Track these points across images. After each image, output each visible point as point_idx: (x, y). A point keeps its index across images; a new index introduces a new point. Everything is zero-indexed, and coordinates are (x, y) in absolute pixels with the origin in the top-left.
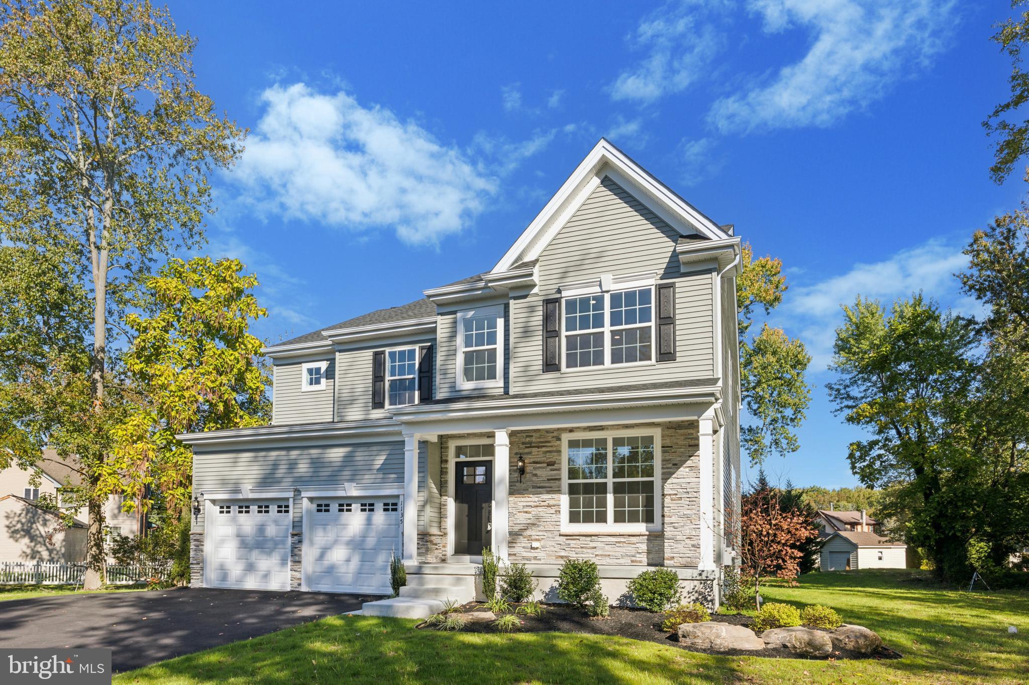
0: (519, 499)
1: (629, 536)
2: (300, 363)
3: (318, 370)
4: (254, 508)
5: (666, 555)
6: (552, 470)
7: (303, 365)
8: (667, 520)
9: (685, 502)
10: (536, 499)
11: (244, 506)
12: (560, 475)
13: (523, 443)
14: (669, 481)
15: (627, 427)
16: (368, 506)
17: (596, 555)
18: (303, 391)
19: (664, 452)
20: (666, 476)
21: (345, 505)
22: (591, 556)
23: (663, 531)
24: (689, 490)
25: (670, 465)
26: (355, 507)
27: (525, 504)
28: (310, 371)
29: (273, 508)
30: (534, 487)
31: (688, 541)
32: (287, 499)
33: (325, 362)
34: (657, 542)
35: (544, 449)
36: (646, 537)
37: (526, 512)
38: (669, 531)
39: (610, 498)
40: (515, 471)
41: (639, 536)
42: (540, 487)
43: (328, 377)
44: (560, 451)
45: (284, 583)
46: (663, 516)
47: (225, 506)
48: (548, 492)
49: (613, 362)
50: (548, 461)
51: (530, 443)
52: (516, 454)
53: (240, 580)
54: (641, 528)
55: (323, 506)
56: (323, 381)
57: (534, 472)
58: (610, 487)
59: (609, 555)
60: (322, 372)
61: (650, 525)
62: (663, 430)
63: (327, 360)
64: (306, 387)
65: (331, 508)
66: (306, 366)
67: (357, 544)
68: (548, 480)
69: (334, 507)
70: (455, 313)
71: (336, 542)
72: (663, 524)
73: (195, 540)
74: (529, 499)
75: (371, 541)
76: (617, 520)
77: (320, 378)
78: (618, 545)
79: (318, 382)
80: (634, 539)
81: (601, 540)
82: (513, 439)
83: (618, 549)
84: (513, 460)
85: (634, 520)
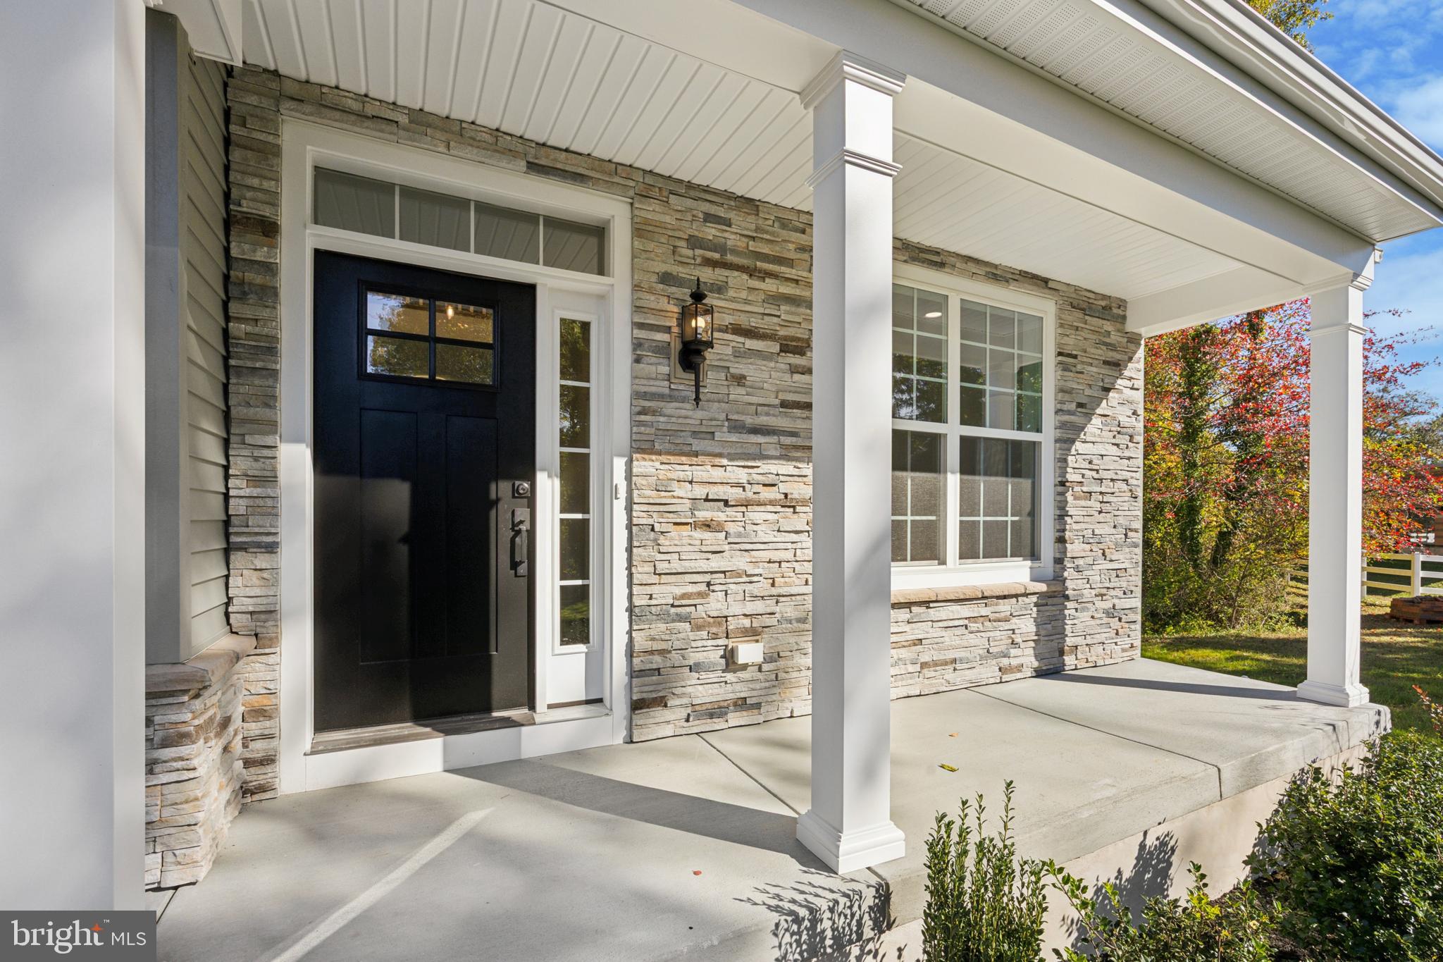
0: (688, 472)
1: (998, 597)
5: (1066, 644)
6: (794, 371)
8: (1070, 551)
10: (742, 475)
12: (809, 391)
13: (694, 242)
14: (1073, 449)
17: (924, 665)
19: (1063, 368)
20: (1068, 434)
22: (911, 668)
23: (1062, 580)
24: (1103, 474)
25: (1073, 406)
27: (700, 491)
30: (737, 427)
31: (1099, 604)
34: (1053, 613)
35: (770, 285)
36: (1034, 599)
37: (707, 526)
38: (1073, 583)
39: (952, 480)
40: (662, 350)
41: (1016, 596)
42: (755, 431)
46: (1061, 540)
50: (782, 332)
51: (722, 249)
52: (667, 279)
54: (1019, 572)
57: (738, 368)
58: (953, 452)
59: (954, 661)
61: (1036, 564)
62: (1060, 306)
68: (784, 404)
72: (1059, 561)
74: (717, 474)
76: (968, 552)
78: (973, 626)
80: (1005, 607)
81: (933, 613)
82: (652, 211)
83: (972, 639)
84: (650, 301)
85: (995, 552)
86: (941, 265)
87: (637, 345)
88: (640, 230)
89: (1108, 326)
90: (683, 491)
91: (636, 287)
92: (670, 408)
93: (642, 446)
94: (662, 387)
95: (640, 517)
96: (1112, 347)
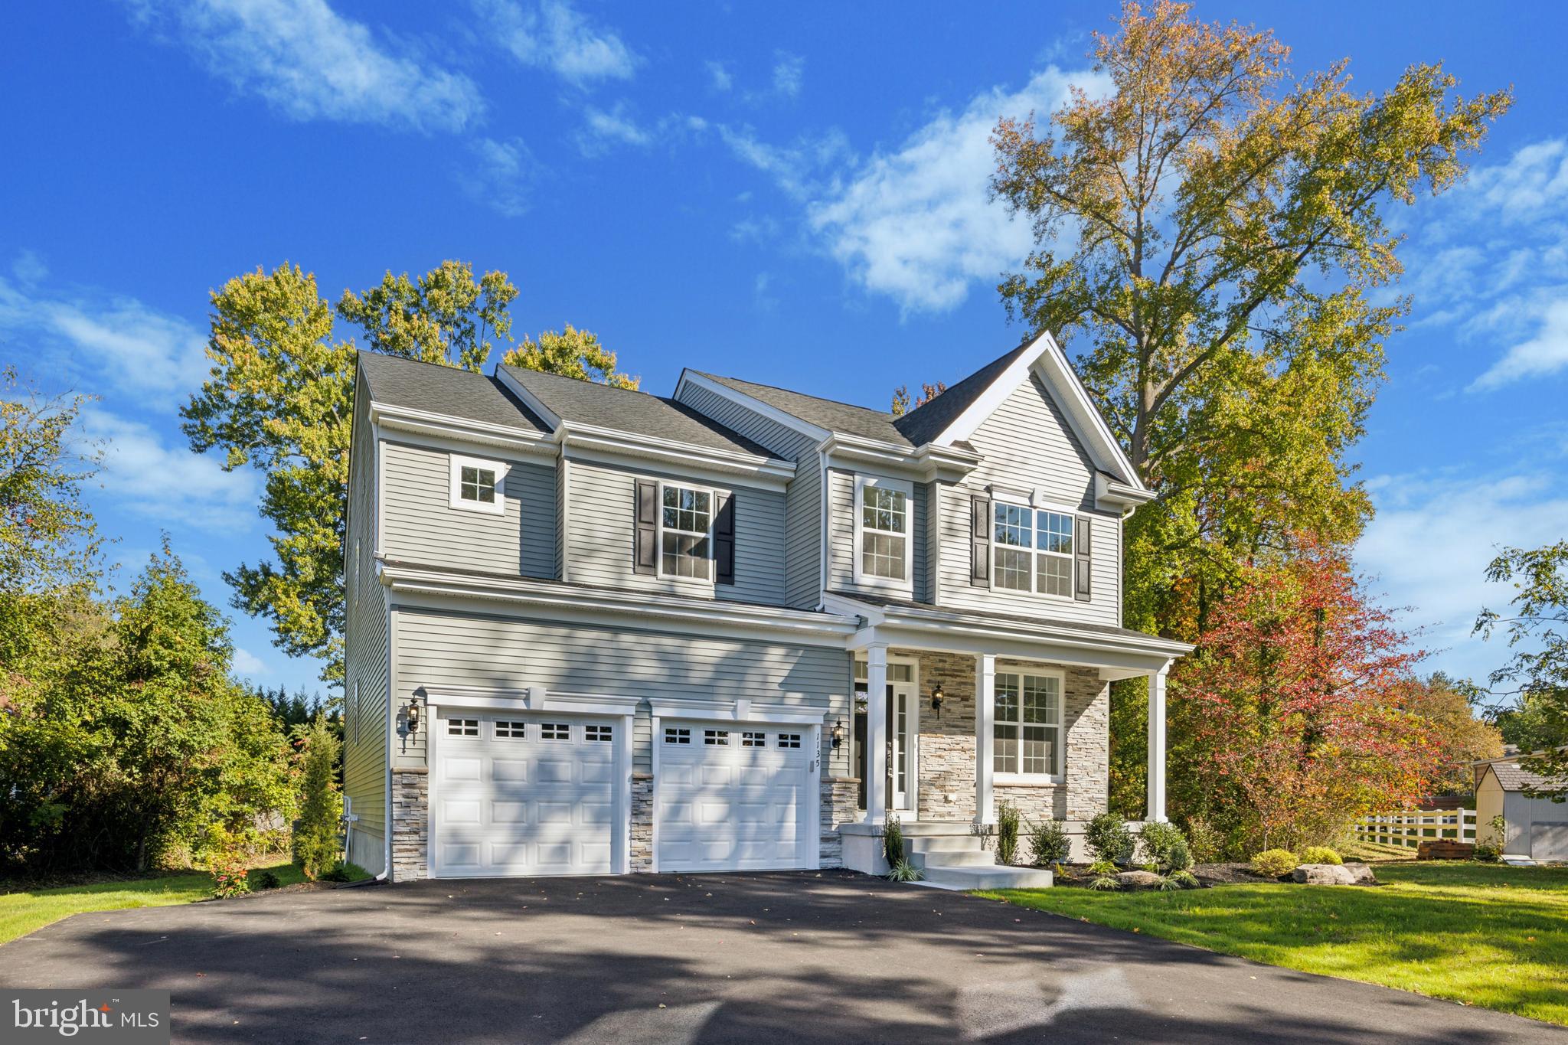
0: (934, 740)
1: (1037, 787)
2: (447, 452)
3: (487, 476)
4: (533, 729)
5: (1069, 809)
6: (965, 706)
7: (453, 457)
8: (1069, 771)
9: (1083, 753)
10: (949, 741)
11: (511, 725)
13: (937, 669)
14: (1071, 730)
15: (1038, 665)
16: (756, 738)
18: (452, 505)
19: (1068, 698)
20: (1069, 724)
21: (715, 735)
23: (1065, 783)
24: (1086, 740)
25: (1071, 713)
26: (735, 738)
27: (938, 746)
28: (468, 474)
29: (578, 734)
30: (948, 726)
31: (1085, 794)
32: (619, 718)
33: (503, 465)
34: (1061, 795)
35: (958, 679)
36: (1053, 789)
37: (940, 757)
38: (1071, 784)
39: (1021, 742)
40: (928, 703)
41: (1045, 787)
42: (953, 726)
43: (510, 493)
44: (974, 685)
45: (600, 862)
46: (1066, 767)
47: (464, 722)
48: (963, 733)
49: (1038, 591)
50: (965, 694)
51: (944, 670)
52: (929, 681)
53: (502, 863)
54: (1045, 779)
55: (677, 734)
56: (499, 497)
57: (948, 707)
58: (1021, 732)
59: (1021, 810)
60: (496, 481)
61: (1055, 776)
62: (1067, 674)
63: (508, 462)
64: (457, 501)
65: (691, 737)
66: (459, 462)
67: (735, 797)
68: (962, 718)
69: (697, 735)
70: (852, 473)
71: (701, 790)
72: (1065, 775)
73: (405, 786)
74: (942, 740)
75: (756, 791)
76: (1027, 770)
77: (492, 491)
78: (1029, 797)
79: (488, 496)
80: (1042, 792)
81: (1013, 791)
82: (926, 662)
83: (1028, 803)
84: (925, 689)
85: (1039, 770)
86: (1016, 664)
87: (921, 702)
88: (922, 668)
89: (1089, 679)
90: (933, 745)
91: (921, 685)
92: (929, 720)
93: (923, 730)
94: (927, 714)
95: (921, 753)
96: (1091, 687)
